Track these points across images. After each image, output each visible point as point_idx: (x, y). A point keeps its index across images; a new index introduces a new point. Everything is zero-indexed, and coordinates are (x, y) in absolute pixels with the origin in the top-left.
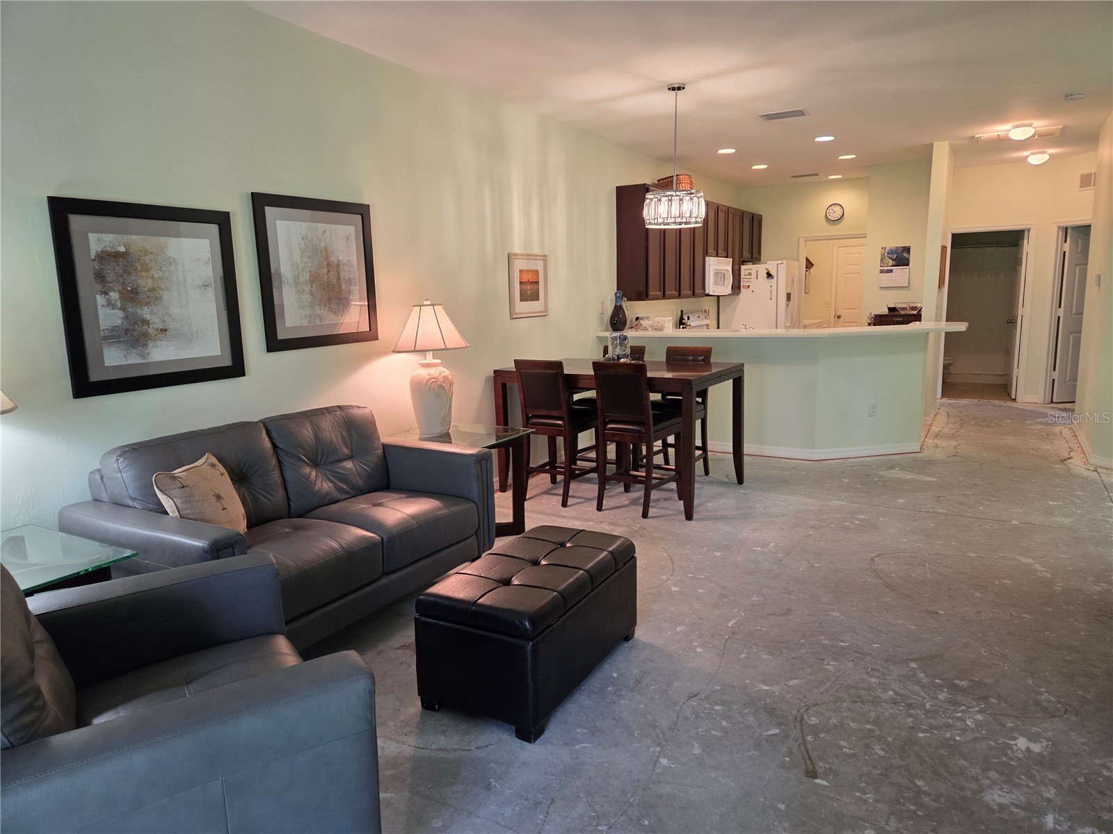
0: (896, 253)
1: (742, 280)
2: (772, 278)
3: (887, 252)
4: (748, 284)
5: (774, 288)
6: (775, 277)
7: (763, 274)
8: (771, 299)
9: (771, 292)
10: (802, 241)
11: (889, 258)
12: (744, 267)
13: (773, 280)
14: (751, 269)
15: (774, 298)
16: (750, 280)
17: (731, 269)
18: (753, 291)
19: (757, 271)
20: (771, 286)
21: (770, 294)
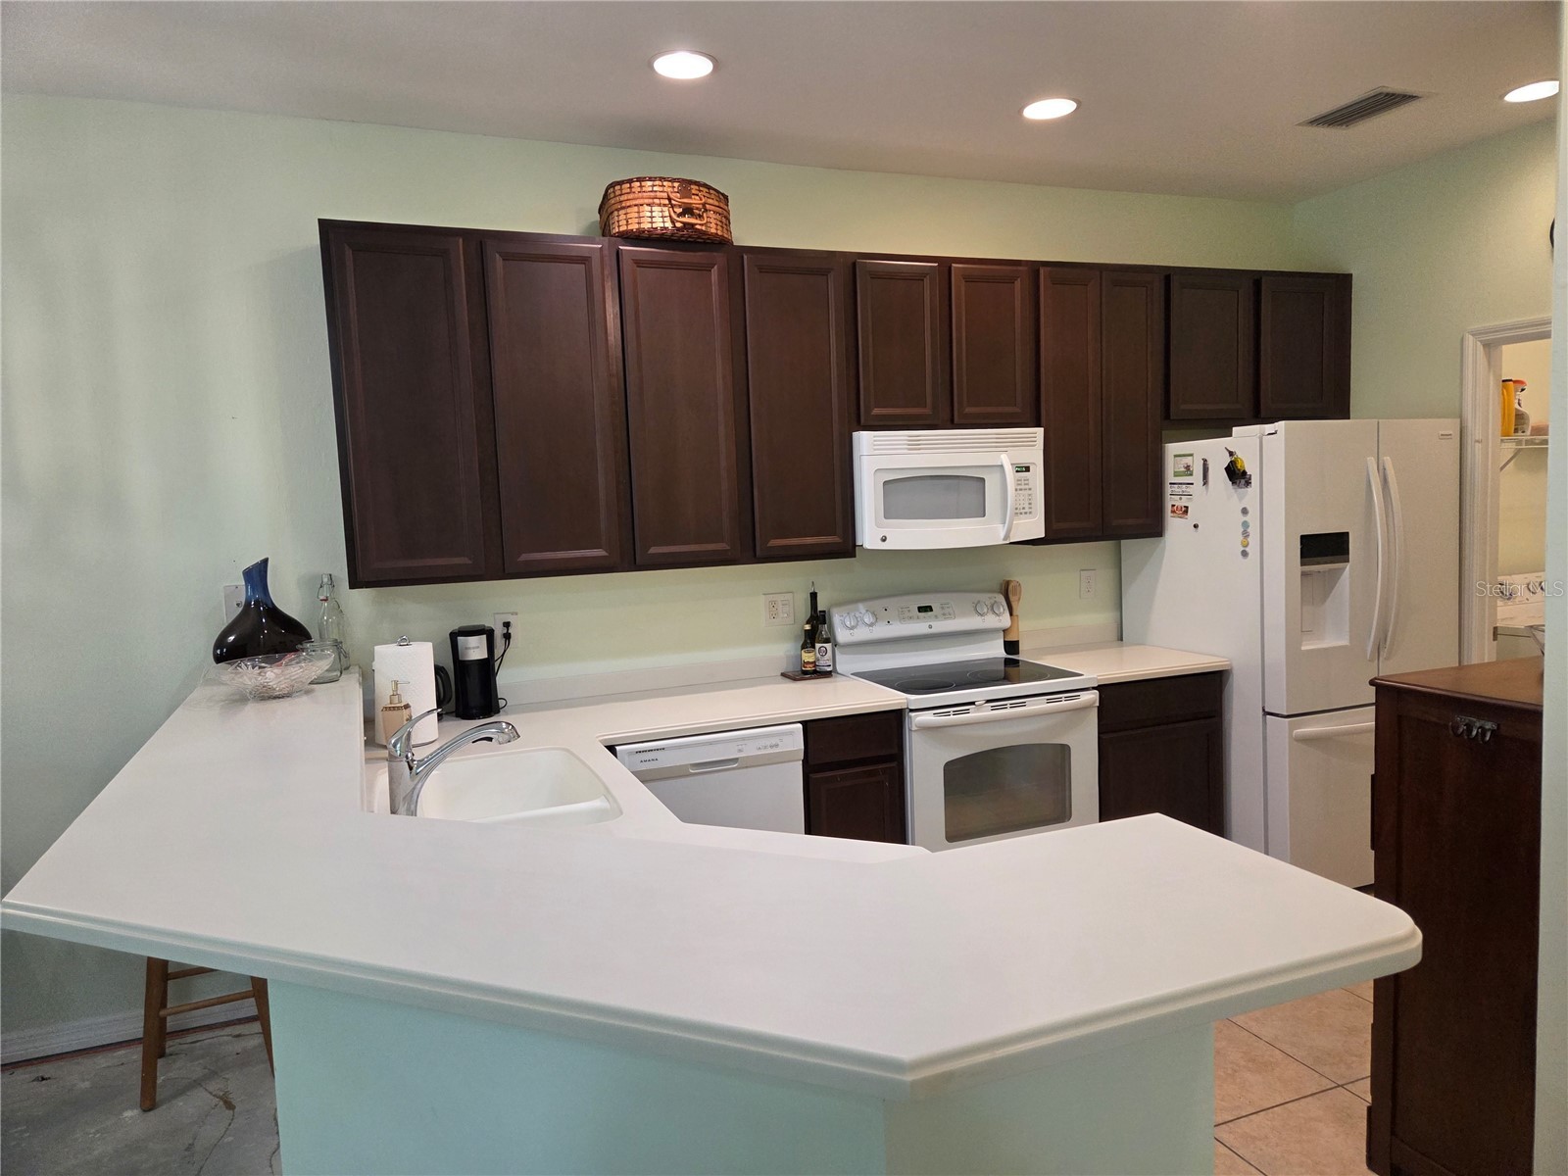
1: (1168, 490)
2: (1248, 483)
4: (1184, 502)
5: (1254, 512)
6: (1255, 481)
7: (1218, 474)
8: (1245, 554)
9: (1245, 534)
10: (1478, 344)
12: (1172, 449)
13: (1249, 489)
14: (1191, 455)
15: (1253, 549)
16: (1190, 490)
17: (1035, 456)
18: (1196, 526)
19: (1205, 461)
20: (1245, 511)
21: (1241, 538)
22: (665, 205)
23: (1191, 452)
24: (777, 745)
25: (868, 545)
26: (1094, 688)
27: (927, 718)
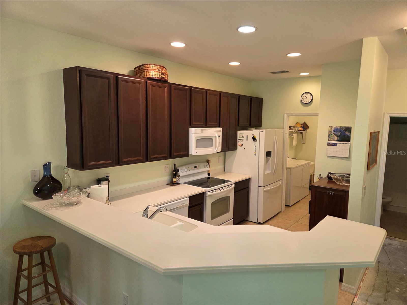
0: (340, 131)
1: (238, 141)
2: (256, 141)
3: (333, 130)
4: (242, 143)
5: (257, 148)
6: (258, 140)
7: (250, 138)
8: (255, 155)
9: (256, 151)
10: (286, 116)
11: (335, 134)
12: (239, 132)
13: (257, 142)
14: (244, 134)
15: (257, 154)
16: (243, 141)
17: (220, 134)
18: (244, 149)
19: (247, 135)
20: (256, 146)
21: (255, 152)
22: (158, 72)
23: (243, 133)
24: (185, 203)
25: (193, 154)
26: (234, 184)
27: (209, 193)
